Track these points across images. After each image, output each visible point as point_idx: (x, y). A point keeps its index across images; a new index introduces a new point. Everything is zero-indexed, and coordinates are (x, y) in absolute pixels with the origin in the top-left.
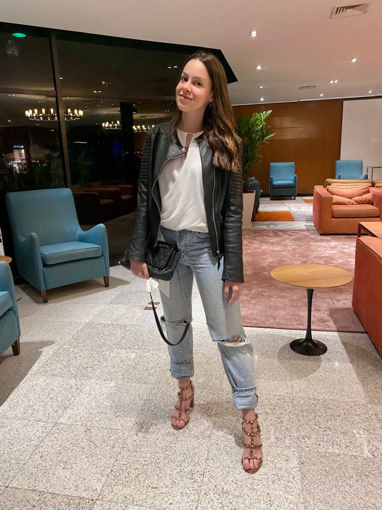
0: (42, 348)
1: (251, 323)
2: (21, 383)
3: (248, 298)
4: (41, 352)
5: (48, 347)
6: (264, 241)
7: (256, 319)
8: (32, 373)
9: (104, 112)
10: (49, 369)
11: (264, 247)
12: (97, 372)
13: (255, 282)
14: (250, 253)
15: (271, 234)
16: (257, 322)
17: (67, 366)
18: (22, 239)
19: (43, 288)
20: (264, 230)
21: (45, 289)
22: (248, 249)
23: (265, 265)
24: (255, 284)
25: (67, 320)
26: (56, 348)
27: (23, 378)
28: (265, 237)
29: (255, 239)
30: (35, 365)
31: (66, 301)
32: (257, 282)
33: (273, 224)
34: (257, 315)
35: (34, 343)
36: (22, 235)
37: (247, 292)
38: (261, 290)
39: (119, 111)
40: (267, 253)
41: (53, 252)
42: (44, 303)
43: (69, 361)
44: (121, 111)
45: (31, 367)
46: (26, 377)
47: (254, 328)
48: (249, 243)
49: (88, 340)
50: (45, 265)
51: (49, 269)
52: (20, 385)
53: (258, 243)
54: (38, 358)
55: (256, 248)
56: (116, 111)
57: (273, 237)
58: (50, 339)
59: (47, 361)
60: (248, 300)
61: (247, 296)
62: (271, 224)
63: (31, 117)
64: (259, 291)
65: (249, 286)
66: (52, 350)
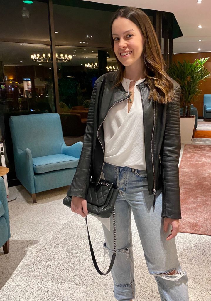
0: (27, 247)
1: (199, 230)
2: (6, 284)
3: (195, 206)
4: (26, 251)
5: (33, 246)
6: (202, 155)
7: (203, 227)
8: (17, 272)
9: (87, 56)
10: (31, 270)
11: (203, 160)
12: (71, 275)
13: (199, 191)
14: (193, 164)
15: (208, 149)
16: (204, 229)
17: (46, 268)
18: (20, 152)
19: (33, 192)
20: (202, 145)
21: (35, 193)
22: (191, 161)
23: (206, 175)
24: (199, 193)
25: (50, 220)
26: (39, 247)
27: (9, 278)
28: (203, 152)
29: (196, 153)
30: (20, 264)
31: (51, 203)
32: (201, 191)
33: (208, 141)
34: (204, 223)
35: (22, 242)
36: (20, 149)
37: (194, 201)
38: (204, 198)
39: (97, 56)
40: (206, 165)
41: (42, 164)
42: (34, 203)
43: (49, 261)
44: (99, 56)
45: (16, 267)
46: (11, 277)
47: (202, 236)
48: (192, 156)
49: (65, 240)
50: (35, 174)
51: (39, 177)
52: (5, 285)
53: (198, 156)
54: (24, 257)
55: (197, 160)
56: (95, 56)
57: (209, 151)
58: (35, 238)
59: (30, 261)
60: (195, 208)
61: (194, 204)
62: (207, 140)
63: (35, 60)
64: (203, 200)
65: (195, 195)
66: (35, 250)
